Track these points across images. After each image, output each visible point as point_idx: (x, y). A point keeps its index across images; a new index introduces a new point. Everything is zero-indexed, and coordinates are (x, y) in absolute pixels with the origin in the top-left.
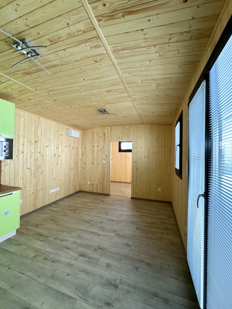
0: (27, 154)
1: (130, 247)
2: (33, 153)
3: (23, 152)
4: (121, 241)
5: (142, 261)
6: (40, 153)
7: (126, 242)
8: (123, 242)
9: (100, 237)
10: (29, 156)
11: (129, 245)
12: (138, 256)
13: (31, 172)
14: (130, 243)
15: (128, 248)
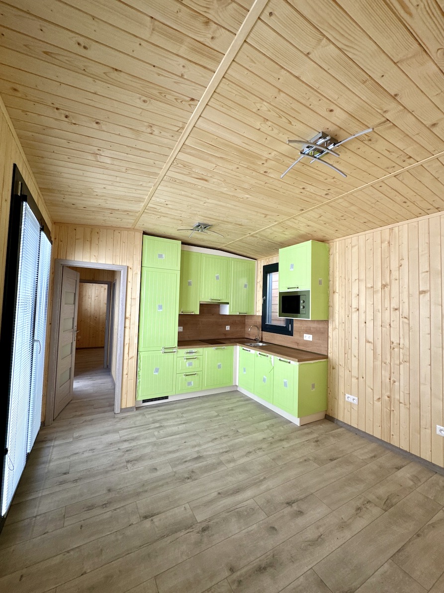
0: (365, 312)
1: (140, 517)
2: (379, 311)
3: (358, 310)
4: (169, 514)
5: (105, 505)
6: (397, 311)
7: (156, 519)
8: (162, 516)
9: (216, 493)
10: (370, 317)
11: (146, 517)
12: (115, 510)
13: (374, 350)
14: (147, 524)
15: (142, 511)
